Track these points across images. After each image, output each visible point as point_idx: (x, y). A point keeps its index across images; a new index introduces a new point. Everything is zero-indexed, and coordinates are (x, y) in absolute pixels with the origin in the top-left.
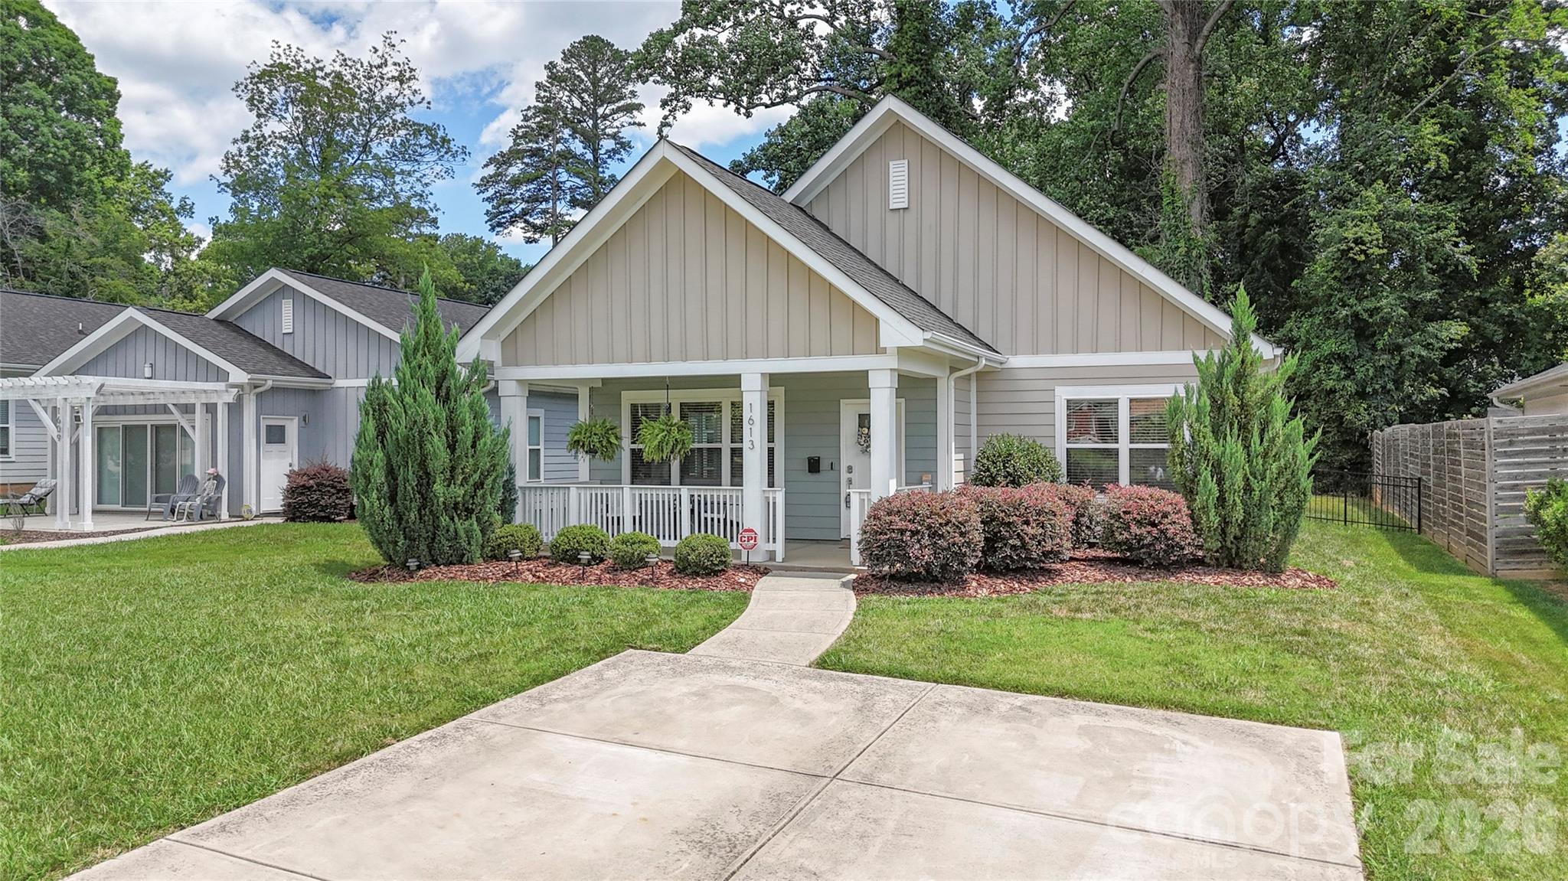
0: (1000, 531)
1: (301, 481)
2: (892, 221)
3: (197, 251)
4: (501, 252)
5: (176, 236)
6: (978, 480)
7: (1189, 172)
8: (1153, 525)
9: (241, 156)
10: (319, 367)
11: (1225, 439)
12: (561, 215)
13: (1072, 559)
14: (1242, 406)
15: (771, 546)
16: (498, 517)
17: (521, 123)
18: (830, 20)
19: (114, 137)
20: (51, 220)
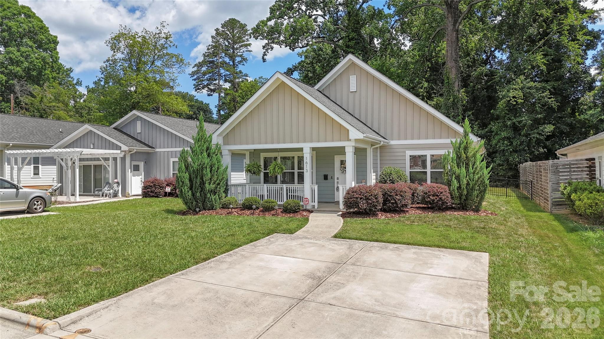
0: (388, 198)
1: (148, 184)
2: (351, 96)
3: (83, 99)
4: (195, 98)
5: (76, 93)
6: (381, 182)
7: (454, 71)
8: (437, 196)
9: (107, 67)
10: (150, 145)
11: (461, 168)
12: (221, 85)
13: (411, 207)
14: (467, 157)
15: (313, 204)
16: (224, 195)
17: (207, 51)
18: (323, 16)
19: (56, 58)
20: (35, 89)
